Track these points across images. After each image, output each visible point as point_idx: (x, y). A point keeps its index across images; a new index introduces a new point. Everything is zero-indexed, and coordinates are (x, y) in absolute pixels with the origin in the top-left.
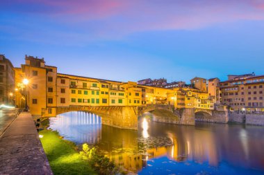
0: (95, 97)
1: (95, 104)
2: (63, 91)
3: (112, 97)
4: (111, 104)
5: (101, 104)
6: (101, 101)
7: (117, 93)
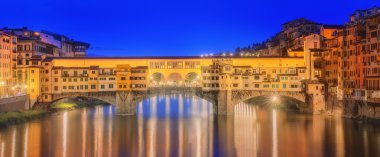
0: (84, 83)
1: (84, 91)
2: (56, 80)
3: (101, 82)
4: (100, 90)
5: (90, 90)
6: (89, 87)
7: (107, 78)
